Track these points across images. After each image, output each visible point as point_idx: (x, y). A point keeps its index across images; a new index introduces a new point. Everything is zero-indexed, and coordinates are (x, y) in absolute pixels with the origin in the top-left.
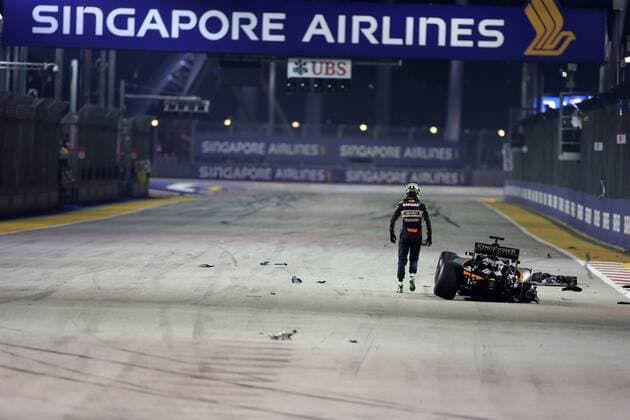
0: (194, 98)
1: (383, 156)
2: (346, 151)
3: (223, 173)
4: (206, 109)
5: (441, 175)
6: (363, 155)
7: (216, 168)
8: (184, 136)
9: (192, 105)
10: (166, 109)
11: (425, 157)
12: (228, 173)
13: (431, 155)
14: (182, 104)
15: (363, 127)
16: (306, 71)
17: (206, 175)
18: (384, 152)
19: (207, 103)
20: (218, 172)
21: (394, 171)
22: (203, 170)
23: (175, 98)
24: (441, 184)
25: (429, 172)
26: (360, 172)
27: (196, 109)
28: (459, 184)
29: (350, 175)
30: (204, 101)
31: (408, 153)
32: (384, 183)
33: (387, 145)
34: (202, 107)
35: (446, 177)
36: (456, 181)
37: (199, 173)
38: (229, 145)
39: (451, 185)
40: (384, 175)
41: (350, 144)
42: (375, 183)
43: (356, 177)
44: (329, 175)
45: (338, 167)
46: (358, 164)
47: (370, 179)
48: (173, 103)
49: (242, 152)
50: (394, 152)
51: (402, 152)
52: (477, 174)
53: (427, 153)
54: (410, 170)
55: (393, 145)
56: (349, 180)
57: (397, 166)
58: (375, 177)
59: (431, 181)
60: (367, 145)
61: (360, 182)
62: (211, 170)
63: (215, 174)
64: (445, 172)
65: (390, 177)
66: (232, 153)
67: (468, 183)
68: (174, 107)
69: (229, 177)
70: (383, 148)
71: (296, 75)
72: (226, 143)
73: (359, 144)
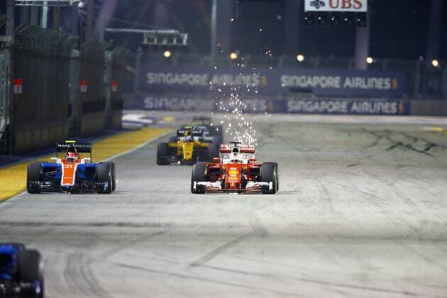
0: (173, 31)
1: (323, 86)
2: (286, 81)
3: (168, 104)
4: (185, 42)
5: (379, 105)
6: (304, 85)
7: (161, 100)
8: (129, 68)
9: (170, 37)
10: (145, 42)
11: (364, 86)
12: (173, 104)
13: (370, 85)
14: (160, 37)
15: (300, 58)
16: (323, 4)
17: (151, 105)
18: (324, 82)
19: (186, 36)
20: (164, 103)
21: (334, 101)
22: (148, 101)
23: (153, 31)
24: (381, 113)
25: (368, 102)
26: (301, 102)
27: (175, 42)
28: (398, 114)
29: (291, 105)
30: (182, 35)
31: (348, 83)
32: (325, 112)
33: (327, 75)
34: (180, 40)
35: (385, 107)
36: (394, 110)
37: (144, 104)
38: (174, 76)
39: (391, 114)
40: (324, 105)
41: (291, 74)
42: (316, 112)
43: (297, 108)
44: (271, 105)
45: (280, 98)
46: (299, 94)
47: (311, 109)
48: (151, 36)
49: (186, 83)
50: (333, 82)
51: (342, 82)
52: (414, 103)
53: (366, 83)
54: (350, 100)
55: (334, 75)
56: (289, 110)
57: (337, 96)
58: (316, 107)
59: (371, 111)
60: (307, 75)
61: (302, 112)
62: (157, 100)
63: (161, 104)
64: (384, 102)
65: (331, 107)
66: (177, 85)
67: (406, 112)
68: (153, 40)
69: (175, 107)
70: (323, 78)
71: (313, 9)
72: (170, 75)
73: (299, 75)
